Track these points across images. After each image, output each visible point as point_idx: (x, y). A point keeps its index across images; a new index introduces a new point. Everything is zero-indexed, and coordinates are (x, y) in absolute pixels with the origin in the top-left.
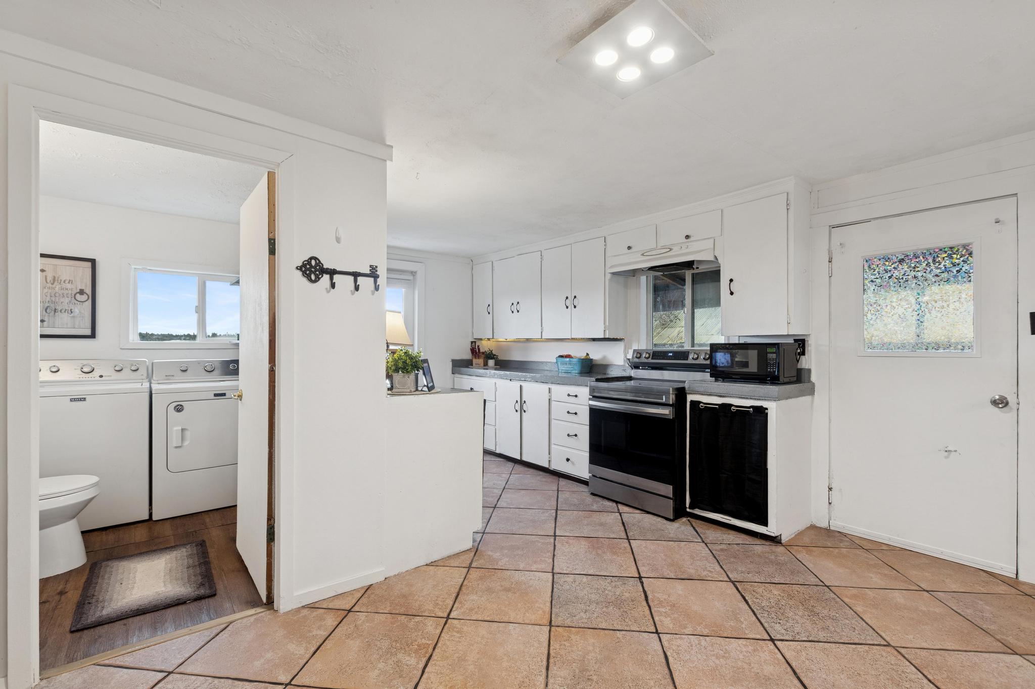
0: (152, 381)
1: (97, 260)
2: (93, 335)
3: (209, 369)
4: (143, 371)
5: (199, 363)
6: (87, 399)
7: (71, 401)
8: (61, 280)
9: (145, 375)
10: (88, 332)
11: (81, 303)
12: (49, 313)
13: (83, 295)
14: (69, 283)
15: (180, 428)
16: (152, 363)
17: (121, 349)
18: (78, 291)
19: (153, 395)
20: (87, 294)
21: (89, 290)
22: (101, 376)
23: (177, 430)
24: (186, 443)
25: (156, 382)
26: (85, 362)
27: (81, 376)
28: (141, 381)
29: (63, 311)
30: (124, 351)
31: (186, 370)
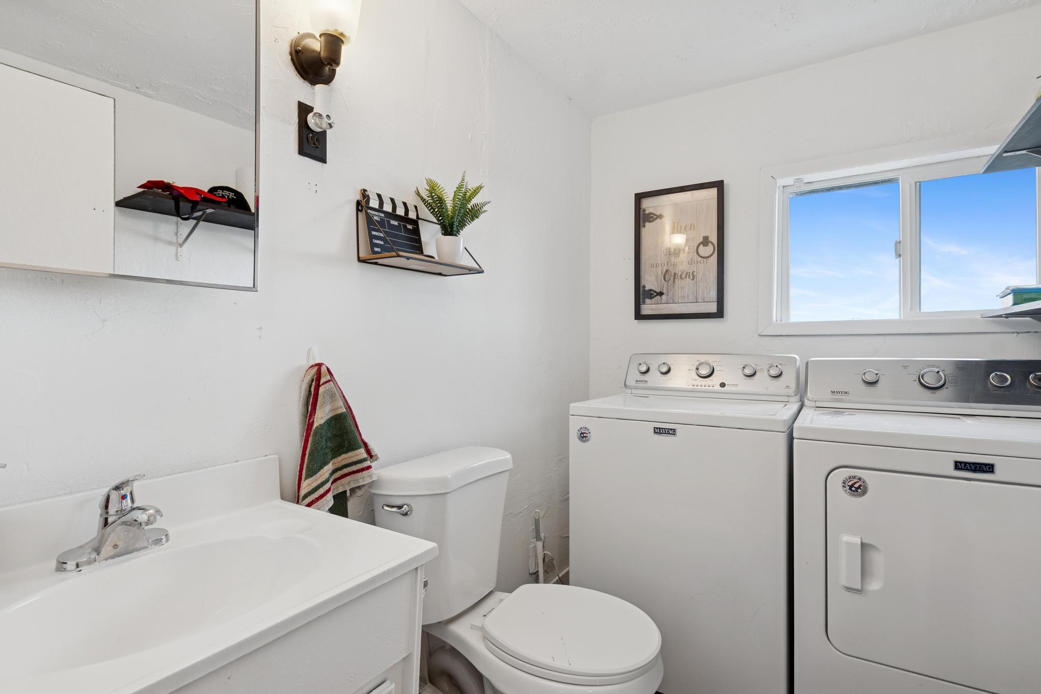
0: (806, 402)
1: (725, 183)
2: (720, 314)
3: (930, 380)
4: (789, 379)
5: (905, 367)
6: (678, 432)
7: (655, 432)
8: (681, 227)
9: (793, 385)
10: (713, 308)
11: (705, 260)
12: (668, 281)
13: (707, 245)
14: (690, 228)
15: (857, 541)
16: (807, 364)
17: (760, 335)
18: (701, 240)
19: (795, 441)
20: (713, 244)
21: (714, 238)
22: (723, 385)
23: (849, 544)
24: (874, 585)
25: (813, 404)
26: (703, 358)
27: (696, 383)
28: (786, 399)
29: (684, 276)
30: (764, 338)
31: (877, 381)
